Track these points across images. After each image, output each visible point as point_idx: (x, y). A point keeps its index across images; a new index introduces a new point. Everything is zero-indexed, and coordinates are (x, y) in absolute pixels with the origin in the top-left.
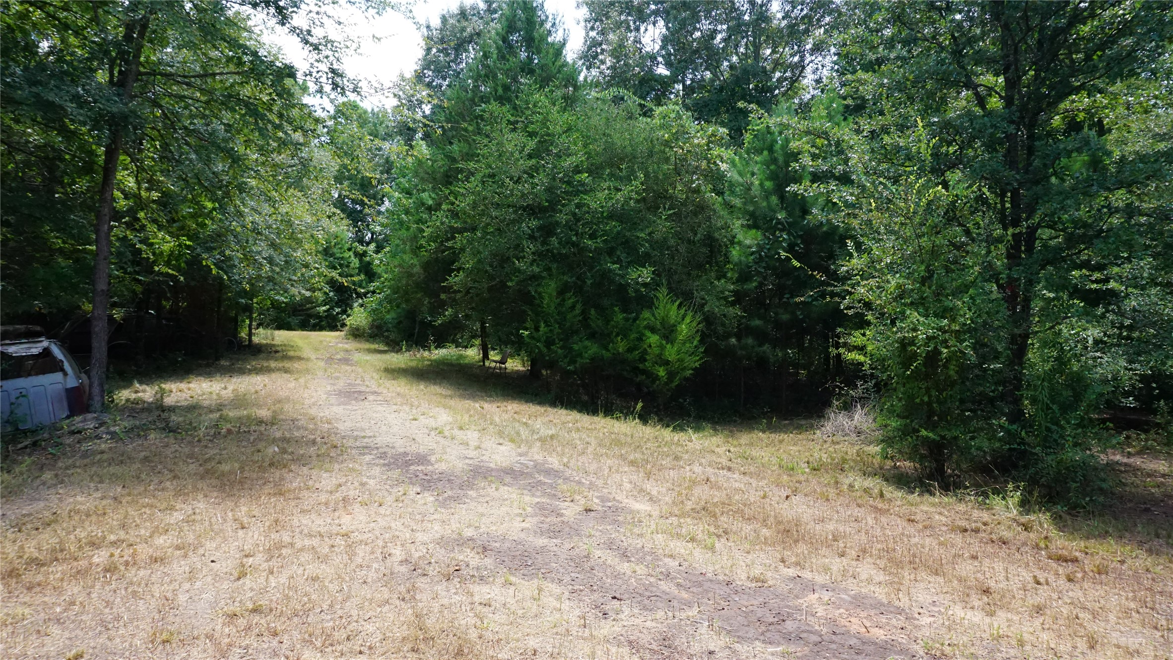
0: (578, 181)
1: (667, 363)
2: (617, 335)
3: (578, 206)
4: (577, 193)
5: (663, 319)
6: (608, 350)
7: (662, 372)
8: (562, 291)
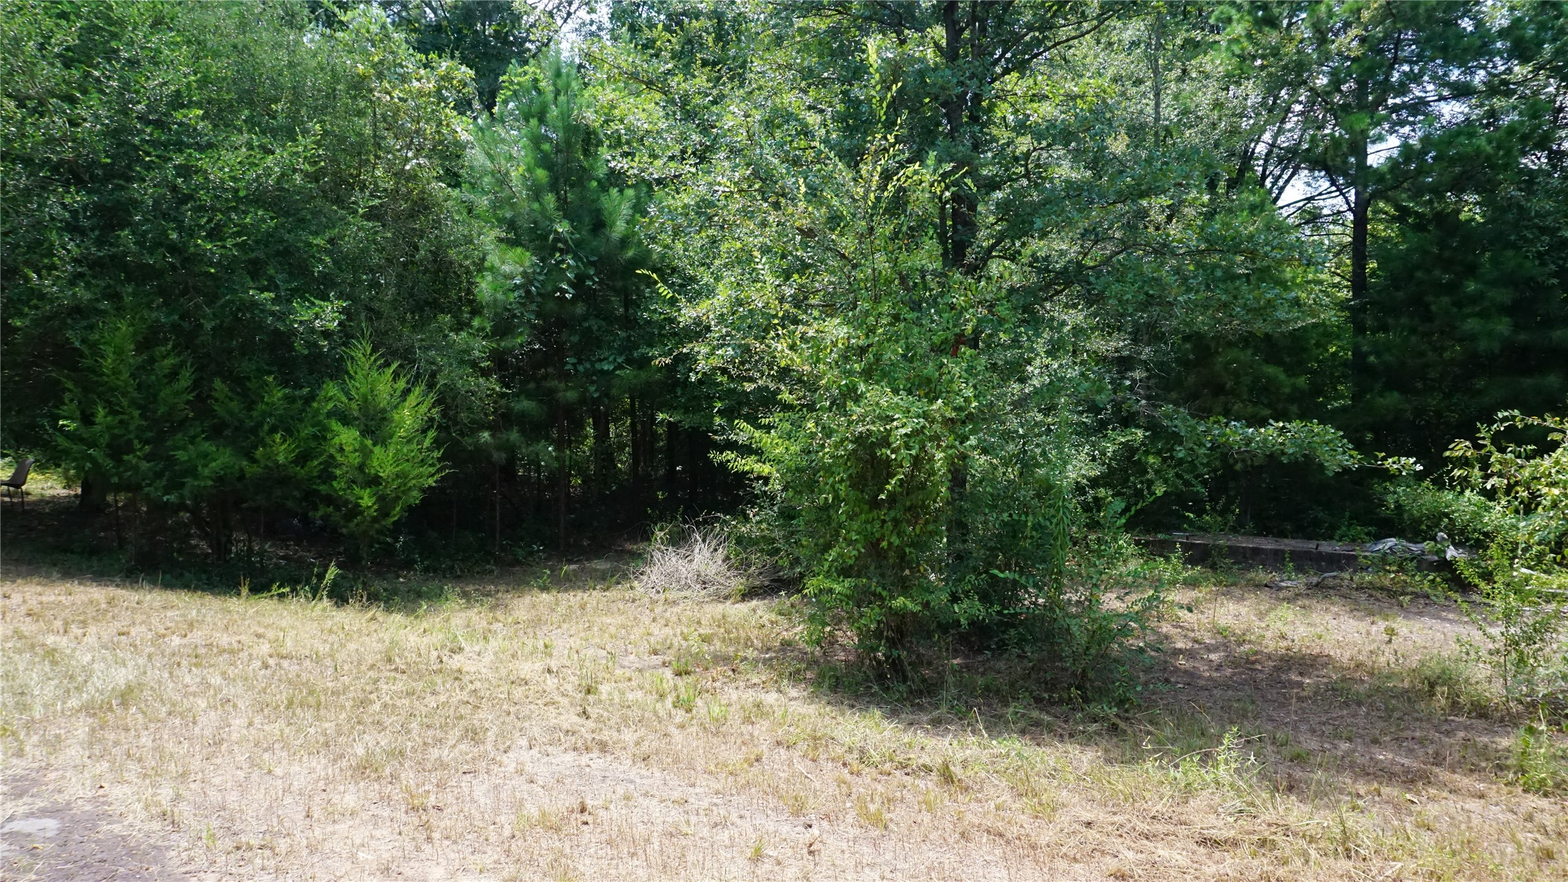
0: (180, 124)
1: (374, 481)
2: (273, 430)
3: (185, 171)
4: (180, 147)
5: (366, 400)
6: (254, 461)
7: (367, 500)
8: (147, 342)
